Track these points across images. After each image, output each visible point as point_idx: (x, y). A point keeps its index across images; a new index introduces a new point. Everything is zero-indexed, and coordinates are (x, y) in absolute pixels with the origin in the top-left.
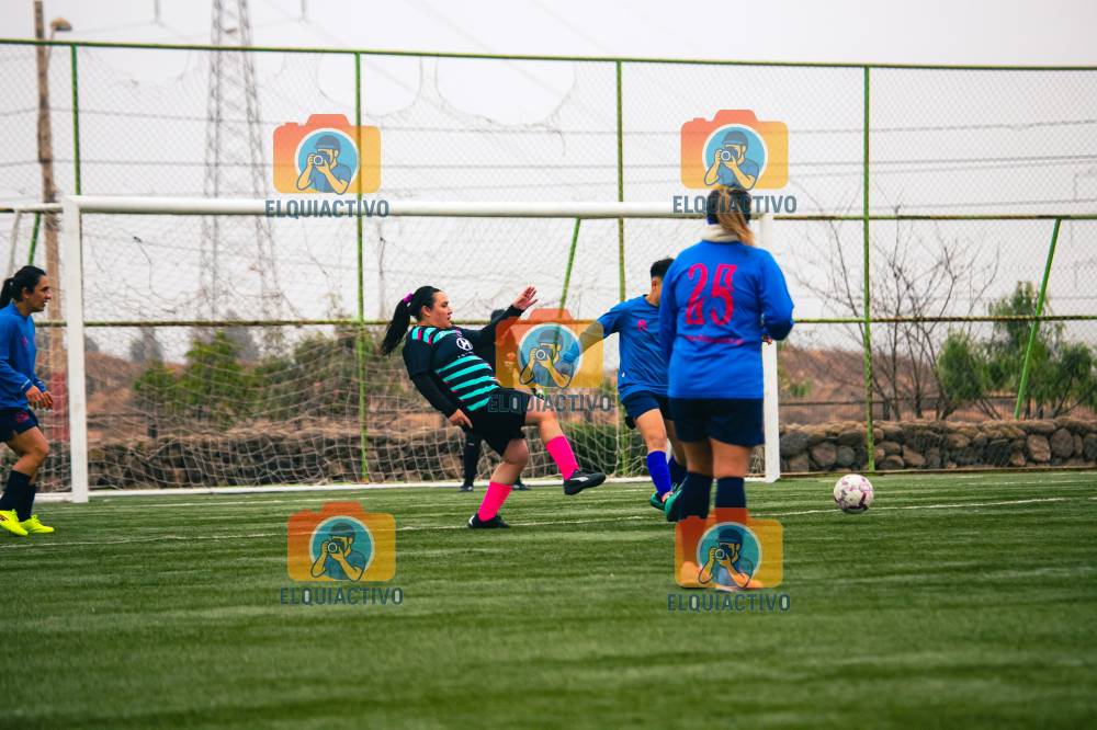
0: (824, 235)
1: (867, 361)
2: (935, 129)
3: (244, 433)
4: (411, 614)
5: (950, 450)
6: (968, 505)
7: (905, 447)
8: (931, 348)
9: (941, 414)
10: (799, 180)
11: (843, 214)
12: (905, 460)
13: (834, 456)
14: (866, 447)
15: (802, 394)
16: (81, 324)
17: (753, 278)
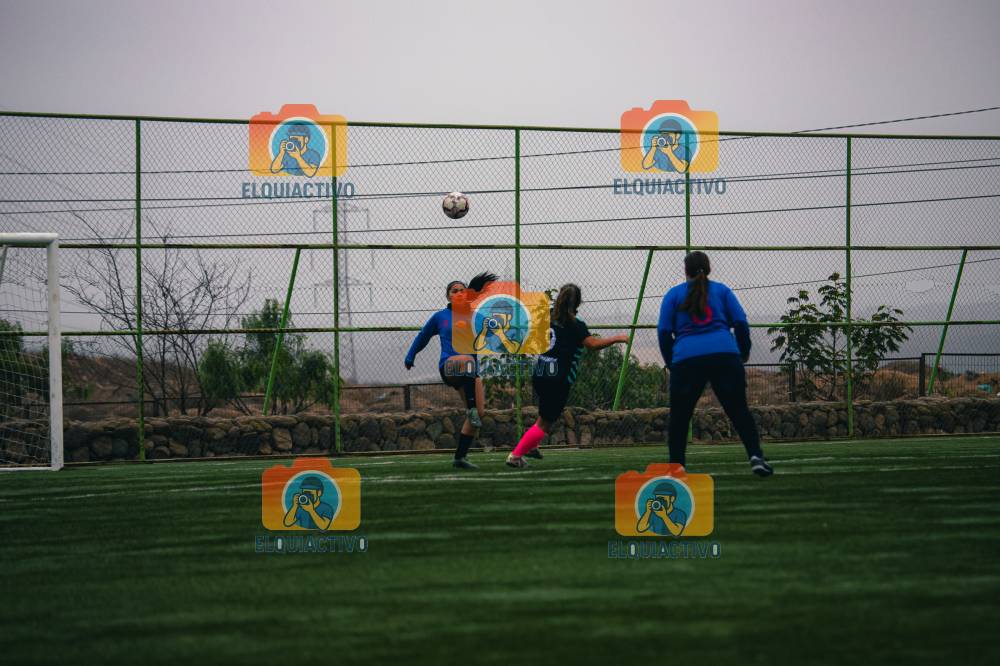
0: (102, 260)
1: (139, 367)
2: (196, 172)
5: (209, 442)
6: (221, 487)
7: (171, 439)
8: (194, 356)
9: (202, 412)
10: (81, 214)
11: (120, 242)
12: (171, 451)
13: (110, 447)
14: (139, 439)
15: (86, 395)
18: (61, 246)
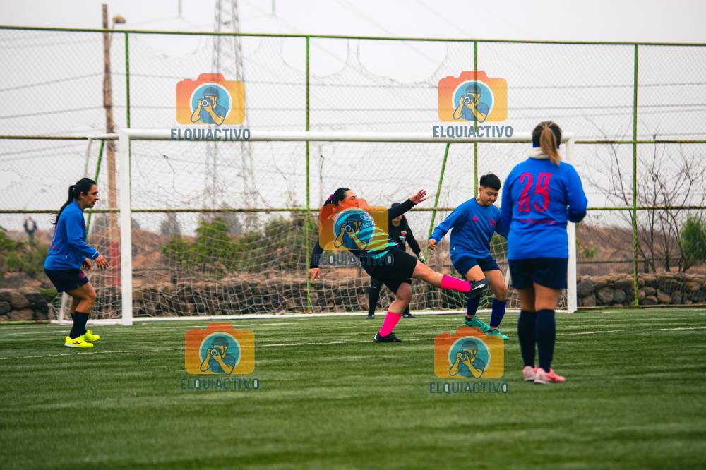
0: (607, 153)
1: (635, 235)
2: (680, 85)
3: (232, 281)
4: (338, 397)
5: (687, 292)
6: (699, 328)
7: (658, 290)
8: (676, 226)
9: (682, 269)
10: (591, 118)
11: (620, 140)
12: (658, 299)
13: (612, 296)
14: (633, 290)
15: (592, 256)
16: (130, 211)
17: (562, 181)
18: (576, 143)
